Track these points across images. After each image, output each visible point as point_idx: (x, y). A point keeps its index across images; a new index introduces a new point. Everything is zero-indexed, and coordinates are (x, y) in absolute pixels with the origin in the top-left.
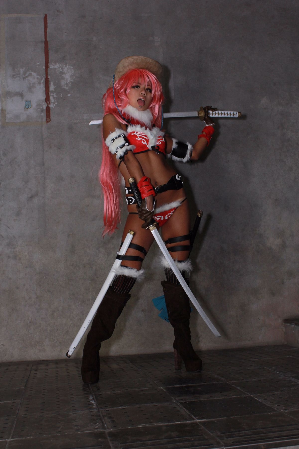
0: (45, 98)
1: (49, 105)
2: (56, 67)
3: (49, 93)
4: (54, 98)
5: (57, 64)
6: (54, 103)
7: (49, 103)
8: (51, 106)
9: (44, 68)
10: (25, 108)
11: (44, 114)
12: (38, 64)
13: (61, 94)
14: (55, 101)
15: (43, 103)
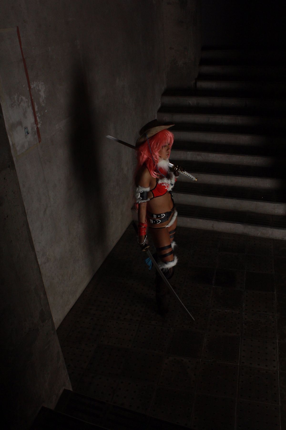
0: (34, 120)
1: (38, 126)
2: (35, 85)
3: (35, 114)
4: (39, 118)
5: (35, 82)
6: (40, 123)
7: (37, 124)
8: (39, 126)
9: (28, 89)
10: (25, 136)
11: (36, 136)
12: (24, 86)
13: (42, 112)
14: (40, 120)
15: (34, 125)
